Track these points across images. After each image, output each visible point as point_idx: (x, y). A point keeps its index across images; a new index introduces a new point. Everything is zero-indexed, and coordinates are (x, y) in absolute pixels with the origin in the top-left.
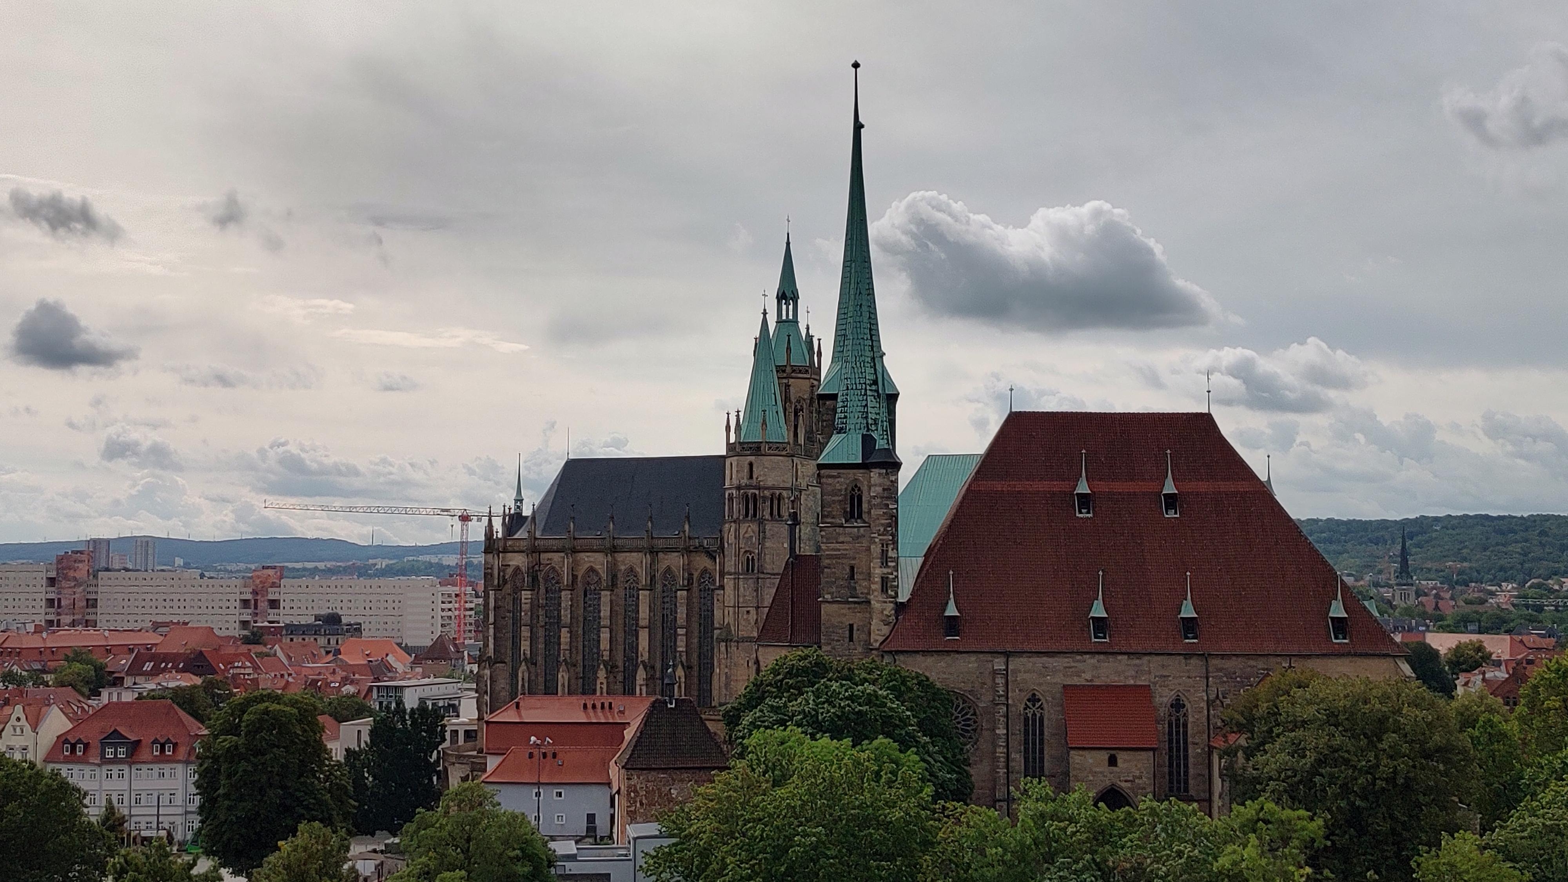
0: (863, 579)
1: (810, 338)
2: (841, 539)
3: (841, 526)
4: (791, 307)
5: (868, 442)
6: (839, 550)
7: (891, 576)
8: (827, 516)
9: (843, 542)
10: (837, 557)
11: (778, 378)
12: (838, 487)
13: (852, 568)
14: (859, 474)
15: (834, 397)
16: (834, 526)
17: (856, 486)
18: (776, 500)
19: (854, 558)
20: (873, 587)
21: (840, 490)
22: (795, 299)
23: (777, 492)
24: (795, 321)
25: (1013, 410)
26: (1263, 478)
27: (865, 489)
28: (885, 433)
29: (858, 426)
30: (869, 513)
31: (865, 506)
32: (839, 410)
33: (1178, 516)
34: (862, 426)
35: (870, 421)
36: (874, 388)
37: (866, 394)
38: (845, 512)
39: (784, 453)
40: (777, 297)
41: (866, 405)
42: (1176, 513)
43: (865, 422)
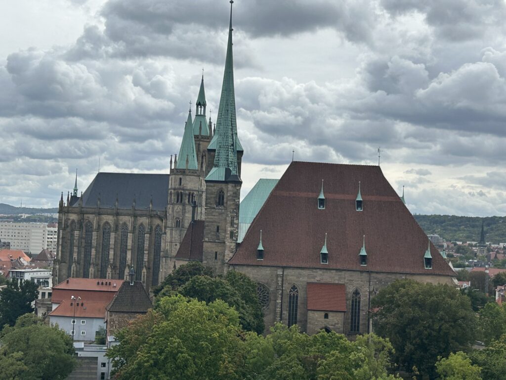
0: (222, 232)
1: (210, 123)
2: (214, 214)
3: (214, 208)
4: (202, 109)
5: (228, 171)
6: (212, 219)
7: (235, 231)
8: (208, 204)
9: (214, 216)
10: (212, 222)
11: (195, 141)
12: (214, 191)
13: (218, 227)
14: (223, 186)
15: (214, 151)
16: (211, 208)
17: (222, 191)
18: (191, 195)
19: (219, 223)
20: (227, 236)
21: (215, 192)
22: (205, 105)
23: (192, 192)
24: (204, 116)
25: (294, 160)
26: (400, 195)
27: (225, 192)
28: (235, 168)
29: (224, 164)
30: (227, 203)
31: (225, 200)
32: (216, 157)
33: (362, 210)
34: (226, 164)
35: (229, 162)
36: (232, 147)
37: (228, 150)
38: (216, 202)
39: (196, 175)
40: (197, 104)
41: (228, 155)
43: (227, 162)
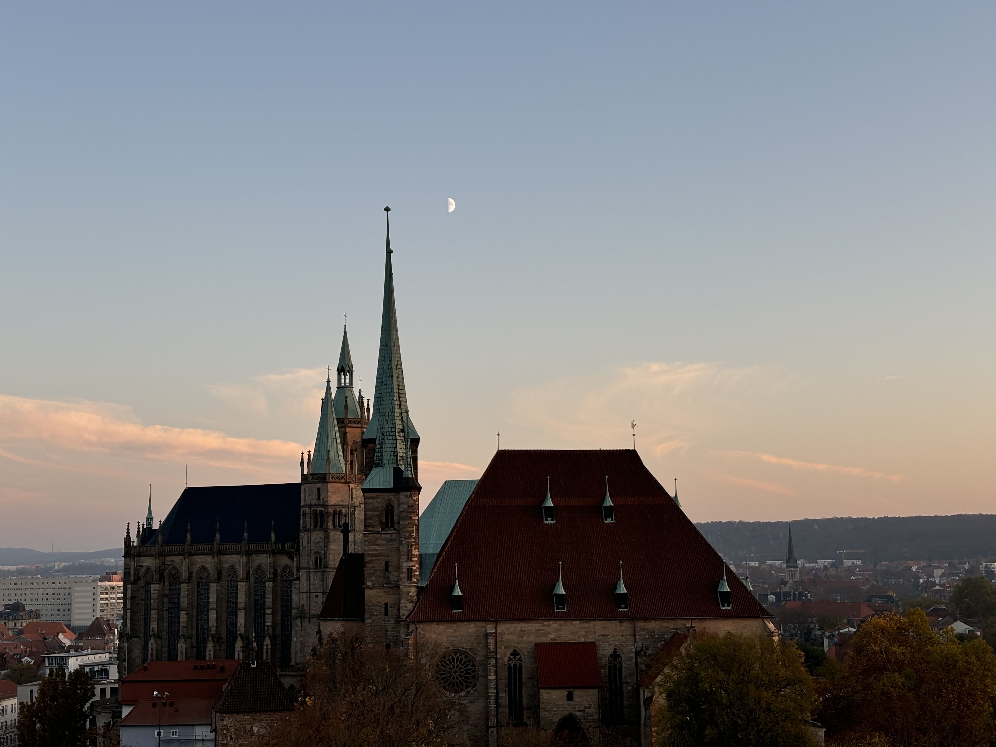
0: (394, 571)
1: (361, 398)
2: (379, 542)
3: (379, 533)
4: (347, 377)
5: (397, 472)
6: (377, 550)
7: (414, 568)
8: (368, 526)
9: (380, 545)
10: (376, 555)
11: (339, 427)
12: (376, 505)
13: (387, 563)
14: (392, 496)
15: (373, 441)
16: (374, 533)
17: (389, 504)
18: (337, 514)
19: (388, 556)
20: (402, 576)
21: (378, 507)
22: (351, 371)
23: (338, 509)
24: (351, 386)
25: (500, 449)
26: (672, 494)
27: (395, 506)
28: (409, 466)
29: (390, 462)
30: (399, 523)
31: (396, 519)
32: (377, 450)
33: (614, 522)
34: (394, 461)
35: (399, 458)
36: (402, 434)
37: (396, 439)
38: (382, 523)
39: (343, 481)
40: (338, 370)
41: (396, 447)
42: (612, 520)
43: (395, 458)
